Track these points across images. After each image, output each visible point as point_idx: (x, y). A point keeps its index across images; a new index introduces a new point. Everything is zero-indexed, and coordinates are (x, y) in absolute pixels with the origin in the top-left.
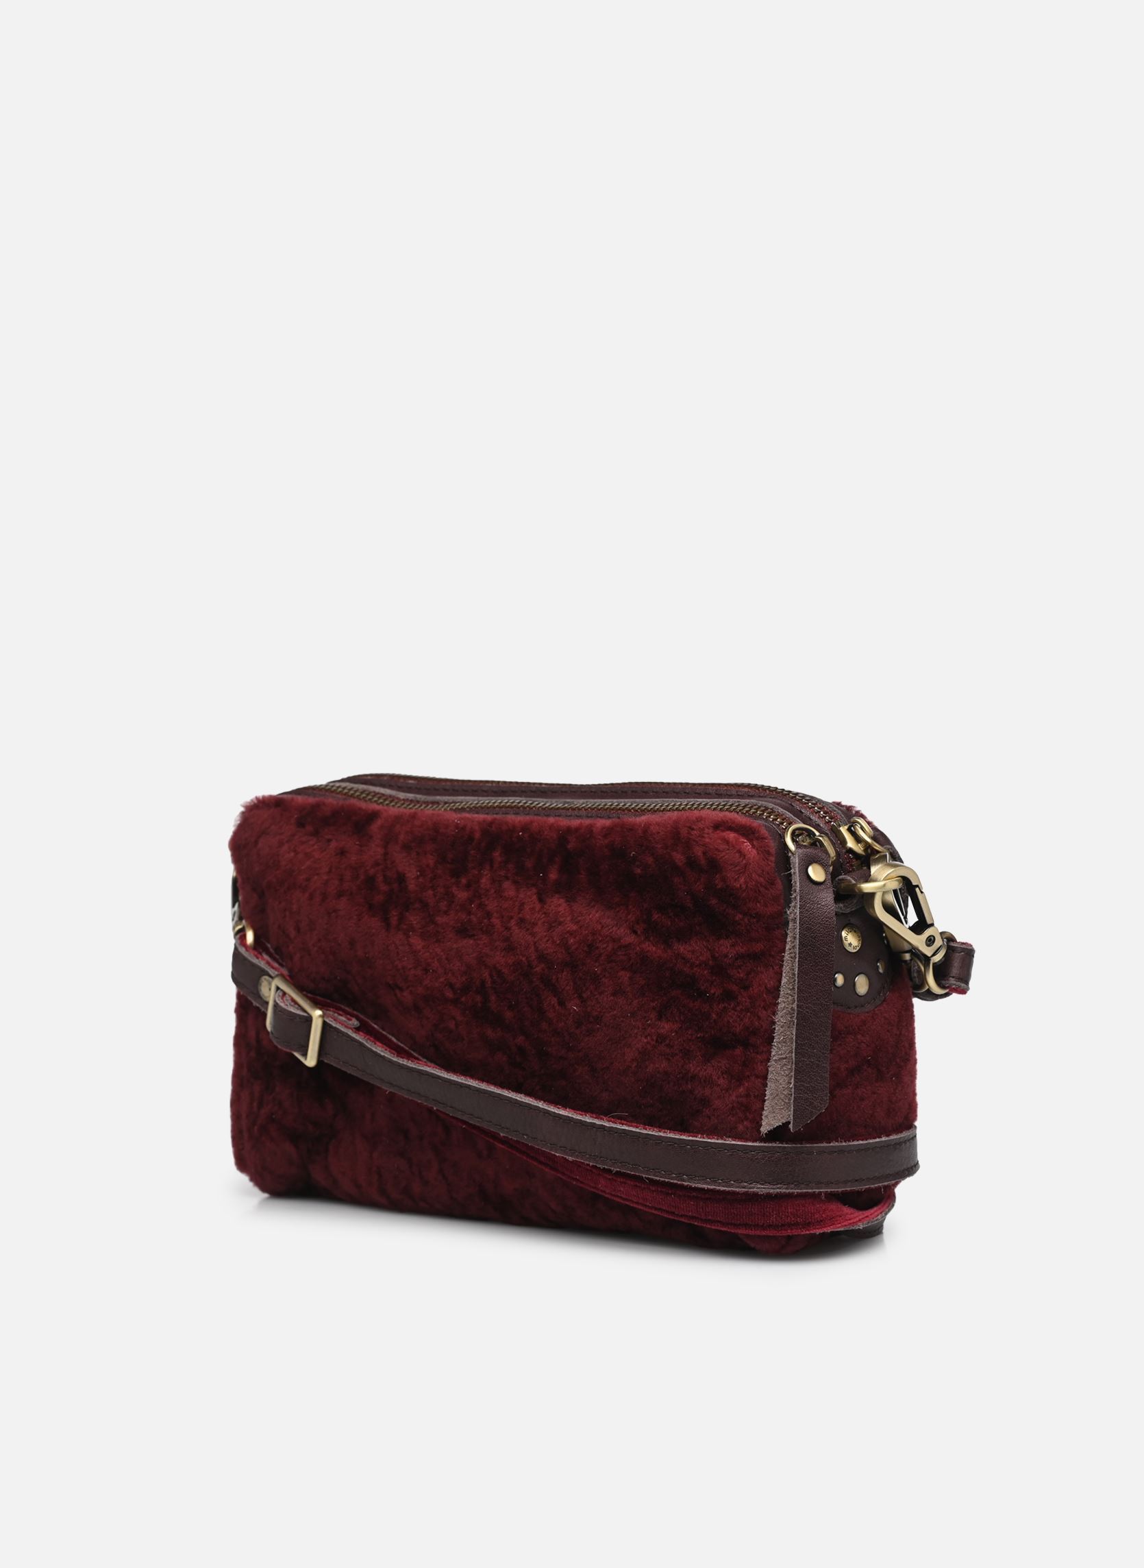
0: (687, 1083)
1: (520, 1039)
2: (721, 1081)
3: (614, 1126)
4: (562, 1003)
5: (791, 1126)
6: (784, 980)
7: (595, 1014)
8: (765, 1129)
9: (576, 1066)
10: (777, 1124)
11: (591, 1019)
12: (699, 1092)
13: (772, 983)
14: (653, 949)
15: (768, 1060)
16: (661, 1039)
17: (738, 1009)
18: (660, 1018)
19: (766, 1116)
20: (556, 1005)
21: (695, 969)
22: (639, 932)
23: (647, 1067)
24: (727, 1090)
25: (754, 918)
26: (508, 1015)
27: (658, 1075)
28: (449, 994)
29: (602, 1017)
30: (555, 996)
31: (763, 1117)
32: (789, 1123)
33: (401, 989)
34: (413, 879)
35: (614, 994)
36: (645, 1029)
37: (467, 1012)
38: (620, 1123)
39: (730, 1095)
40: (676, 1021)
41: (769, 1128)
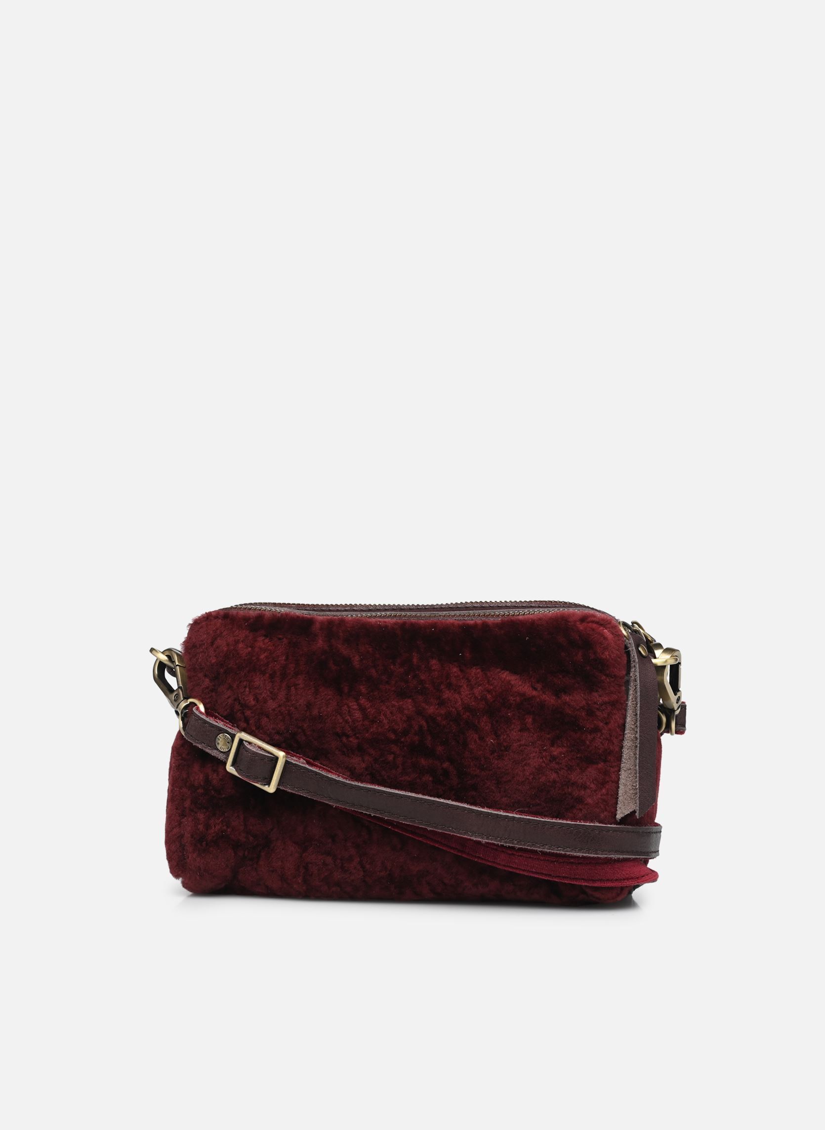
0: (568, 788)
1: (446, 765)
2: (592, 786)
3: (522, 817)
4: (481, 738)
5: (637, 814)
6: (628, 719)
7: (505, 744)
8: (619, 816)
9: (486, 781)
10: (627, 813)
11: (503, 748)
12: (576, 793)
13: (621, 721)
14: (549, 699)
15: (619, 771)
16: (553, 758)
17: (602, 738)
18: (552, 745)
19: (620, 808)
20: (477, 740)
21: (576, 712)
22: (539, 689)
23: (540, 778)
24: (595, 791)
25: (613, 678)
26: (439, 749)
27: (548, 784)
28: (393, 737)
29: (511, 746)
30: (476, 734)
31: (618, 809)
32: (634, 812)
33: (348, 737)
34: (358, 661)
35: (520, 731)
36: (541, 753)
37: (405, 748)
38: (525, 815)
39: (597, 794)
40: (564, 746)
41: (622, 815)
